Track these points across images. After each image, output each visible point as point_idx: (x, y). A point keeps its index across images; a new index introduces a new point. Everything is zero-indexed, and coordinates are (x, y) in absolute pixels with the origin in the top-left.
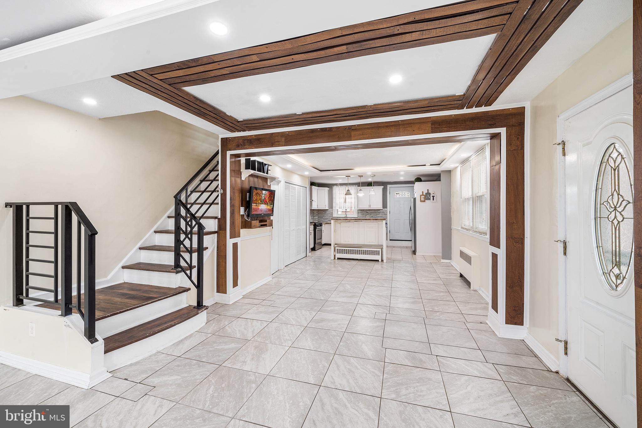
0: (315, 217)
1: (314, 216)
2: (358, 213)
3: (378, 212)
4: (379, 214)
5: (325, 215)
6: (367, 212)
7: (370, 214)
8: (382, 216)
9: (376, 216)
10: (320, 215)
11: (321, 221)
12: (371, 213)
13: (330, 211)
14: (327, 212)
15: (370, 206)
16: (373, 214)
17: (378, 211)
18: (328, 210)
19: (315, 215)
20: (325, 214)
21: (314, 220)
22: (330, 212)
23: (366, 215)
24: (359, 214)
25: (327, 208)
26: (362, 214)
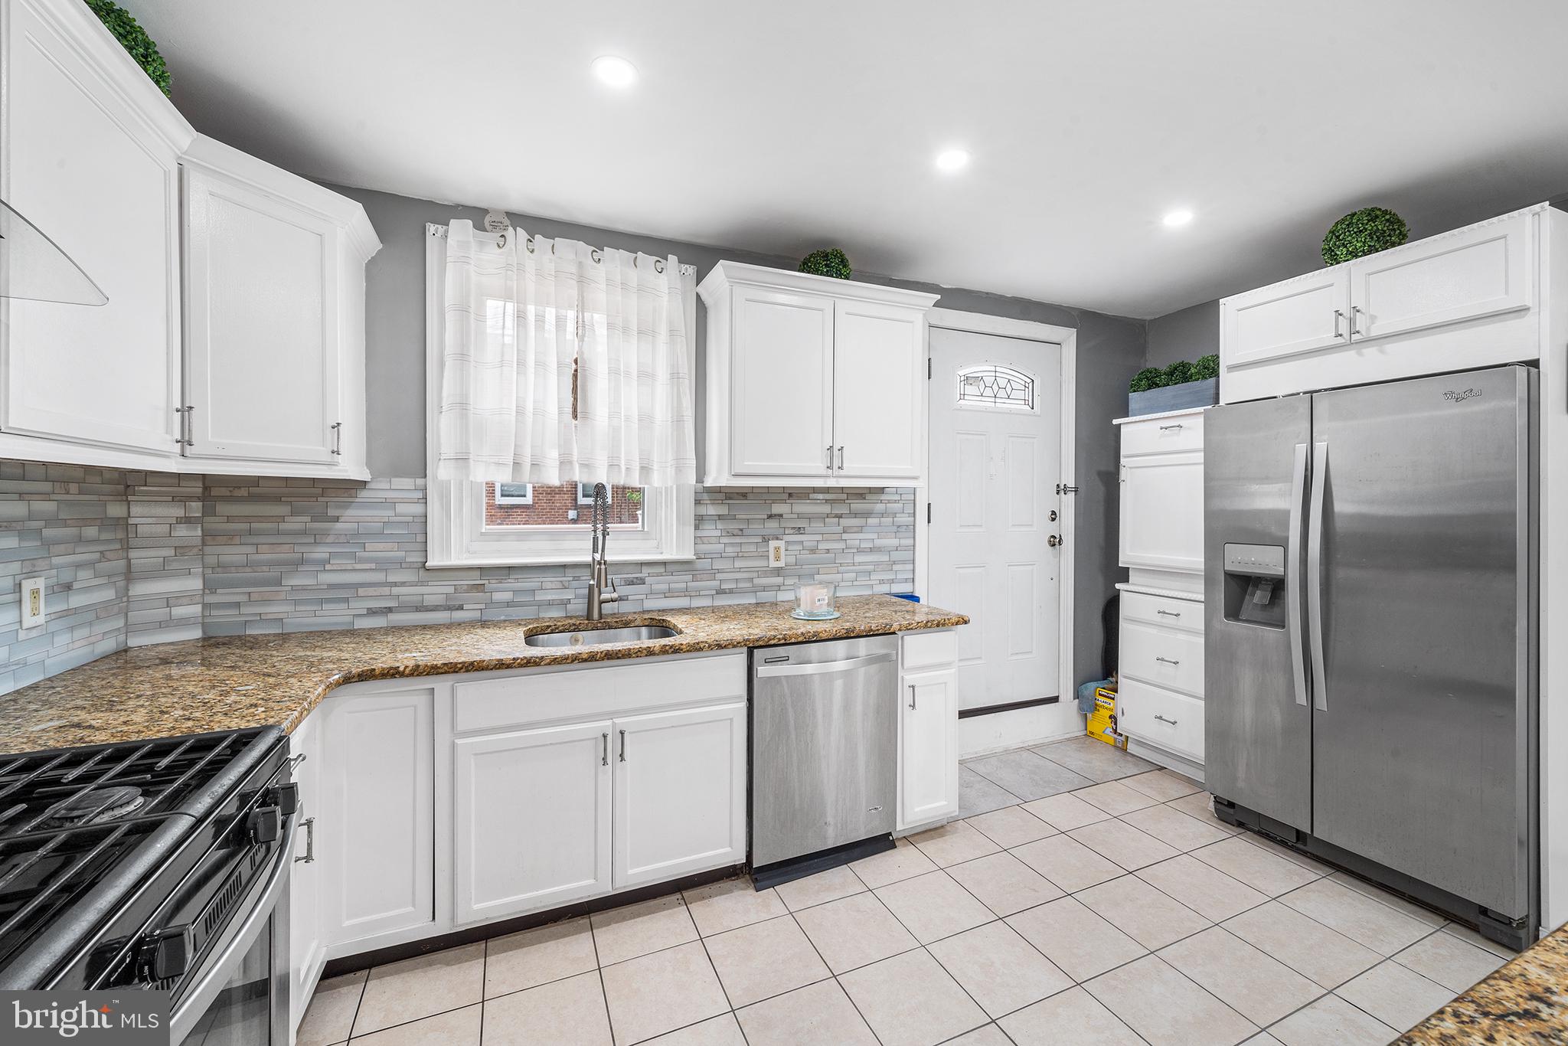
0: (139, 589)
1: (130, 575)
2: (699, 520)
3: (856, 515)
4: (860, 529)
5: (320, 553)
6: (777, 509)
7: (799, 530)
8: (879, 542)
9: (841, 545)
10: (234, 554)
11: (261, 619)
12: (800, 516)
13: (392, 504)
14: (352, 517)
15: (834, 454)
16: (817, 525)
17: (857, 506)
18: (364, 495)
19: (141, 558)
20: (317, 539)
21: (129, 629)
22: (386, 514)
23: (766, 540)
24: (710, 531)
25: (350, 466)
26: (733, 526)
